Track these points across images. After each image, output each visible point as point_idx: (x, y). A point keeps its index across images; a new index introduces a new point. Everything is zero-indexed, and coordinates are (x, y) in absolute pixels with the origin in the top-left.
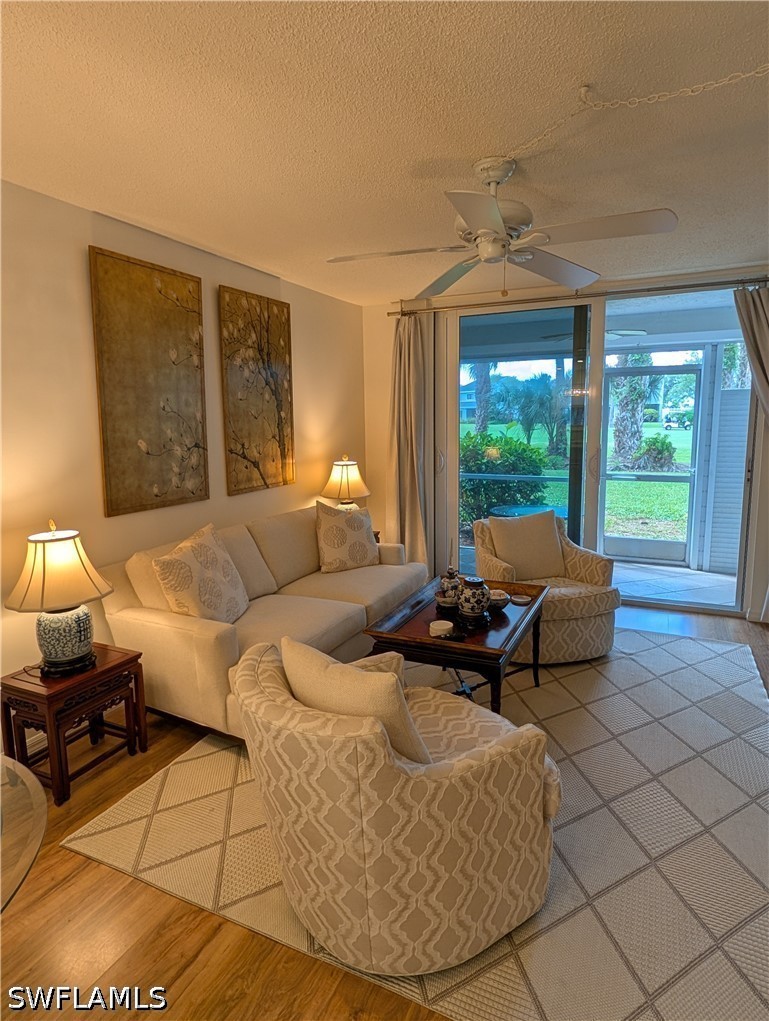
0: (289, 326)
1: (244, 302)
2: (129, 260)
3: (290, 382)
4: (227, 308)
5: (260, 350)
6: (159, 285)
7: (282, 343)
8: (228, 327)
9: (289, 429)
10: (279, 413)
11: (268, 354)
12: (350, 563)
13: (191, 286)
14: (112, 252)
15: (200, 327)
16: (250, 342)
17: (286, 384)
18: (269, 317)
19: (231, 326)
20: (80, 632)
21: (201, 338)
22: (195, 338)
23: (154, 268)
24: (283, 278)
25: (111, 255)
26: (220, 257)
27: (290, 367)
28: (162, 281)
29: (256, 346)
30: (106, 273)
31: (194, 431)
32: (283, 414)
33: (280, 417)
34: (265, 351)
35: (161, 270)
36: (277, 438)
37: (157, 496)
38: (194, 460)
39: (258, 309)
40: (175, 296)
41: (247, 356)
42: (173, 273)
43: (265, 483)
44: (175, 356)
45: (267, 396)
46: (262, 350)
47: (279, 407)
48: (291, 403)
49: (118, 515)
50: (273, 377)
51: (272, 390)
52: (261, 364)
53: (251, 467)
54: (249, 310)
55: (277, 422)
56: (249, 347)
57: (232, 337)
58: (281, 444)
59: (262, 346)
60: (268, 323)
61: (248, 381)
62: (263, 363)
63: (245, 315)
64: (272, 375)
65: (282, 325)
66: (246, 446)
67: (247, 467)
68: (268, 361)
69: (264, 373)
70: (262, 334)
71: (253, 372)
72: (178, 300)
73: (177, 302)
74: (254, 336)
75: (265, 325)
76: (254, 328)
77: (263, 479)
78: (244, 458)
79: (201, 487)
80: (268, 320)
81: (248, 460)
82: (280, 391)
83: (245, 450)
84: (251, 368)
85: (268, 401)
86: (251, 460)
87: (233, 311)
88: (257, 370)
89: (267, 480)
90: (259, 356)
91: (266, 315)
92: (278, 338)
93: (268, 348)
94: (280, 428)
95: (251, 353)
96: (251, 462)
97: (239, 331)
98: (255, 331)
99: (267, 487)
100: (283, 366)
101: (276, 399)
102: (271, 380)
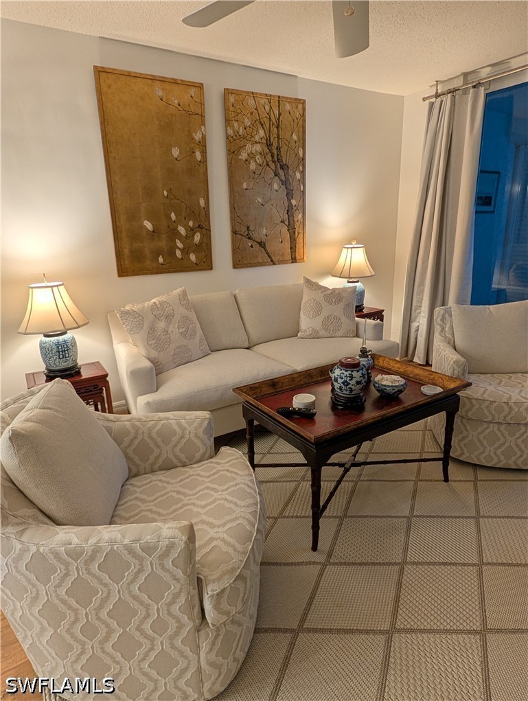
0: (304, 121)
1: (251, 102)
2: (129, 75)
3: (303, 173)
4: (232, 109)
5: (269, 145)
6: (160, 93)
7: (295, 137)
8: (233, 126)
9: (300, 216)
10: (289, 200)
11: (278, 149)
12: (322, 333)
13: (193, 91)
14: (114, 69)
15: (203, 127)
16: (257, 138)
17: (298, 175)
18: (280, 114)
19: (236, 124)
20: (59, 352)
21: (204, 138)
22: (198, 136)
23: (154, 79)
24: (299, 76)
25: (112, 72)
26: (227, 63)
27: (304, 159)
28: (164, 89)
29: (264, 141)
30: (109, 87)
31: (197, 215)
32: (294, 202)
33: (290, 205)
34: (275, 145)
35: (163, 80)
36: (287, 223)
37: (162, 264)
38: (197, 238)
39: (267, 108)
40: (176, 102)
41: (254, 152)
42: (175, 82)
43: (272, 261)
44: (178, 153)
45: (276, 186)
46: (271, 145)
47: (290, 195)
48: (304, 192)
49: (127, 276)
50: (283, 169)
51: (281, 181)
52: (269, 158)
53: (256, 246)
54: (256, 109)
55: (287, 209)
56: (256, 142)
57: (237, 134)
58: (290, 228)
59: (272, 141)
60: (279, 119)
61: (255, 173)
62: (272, 156)
63: (252, 113)
64: (282, 167)
65: (296, 120)
66: (251, 228)
67: (252, 246)
68: (278, 154)
69: (273, 166)
70: (271, 130)
71: (260, 165)
72: (179, 105)
73: (178, 107)
74: (262, 133)
75: (275, 122)
76: (262, 125)
77: (269, 257)
78: (249, 238)
79: (204, 260)
80: (279, 117)
81: (254, 241)
82: (291, 181)
83: (250, 232)
84: (258, 161)
85: (277, 191)
86: (257, 240)
87: (239, 111)
88: (265, 163)
89: (273, 258)
90: (268, 150)
91: (277, 113)
92: (290, 133)
93: (278, 143)
94: (289, 214)
95: (258, 147)
96: (257, 242)
97: (245, 129)
98: (263, 128)
99: (274, 264)
100: (296, 158)
101: (286, 188)
102: (281, 172)
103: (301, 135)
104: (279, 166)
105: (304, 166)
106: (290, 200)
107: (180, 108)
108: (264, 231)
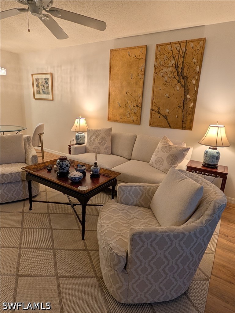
0: (203, 50)
1: (169, 47)
2: (120, 50)
3: (198, 81)
6: (129, 54)
7: (195, 60)
9: (192, 104)
11: (182, 68)
13: (142, 50)
15: (144, 64)
16: (170, 65)
17: (194, 82)
18: (186, 50)
19: (159, 60)
21: (144, 68)
22: (141, 68)
23: (128, 49)
24: (205, 25)
27: (199, 72)
28: (130, 52)
29: (174, 65)
31: (136, 101)
32: (188, 96)
33: (186, 98)
34: (180, 67)
35: (131, 48)
36: (182, 108)
37: (121, 119)
38: (135, 111)
39: (178, 48)
40: (135, 55)
41: (167, 72)
42: (135, 48)
43: (170, 126)
45: (178, 88)
46: (178, 67)
47: (186, 92)
50: (184, 79)
51: (182, 85)
52: (176, 74)
53: (162, 118)
54: (172, 50)
55: (183, 100)
56: (169, 67)
57: (159, 64)
58: (184, 110)
59: (178, 65)
60: (185, 53)
61: (166, 82)
62: (178, 73)
63: (169, 53)
64: (183, 78)
65: (197, 51)
66: (161, 109)
67: (160, 117)
68: (181, 71)
69: (177, 78)
70: (179, 59)
71: (170, 78)
72: (136, 57)
73: (135, 57)
74: (173, 62)
75: (182, 55)
76: (174, 58)
77: (169, 124)
78: (159, 113)
79: (137, 120)
80: (185, 51)
81: (161, 115)
82: (188, 86)
83: (160, 110)
84: (169, 76)
85: (178, 91)
86: (163, 114)
87: (162, 53)
88: (173, 76)
89: (171, 125)
90: (176, 70)
91: (184, 49)
92: (192, 59)
93: (183, 65)
94: (185, 103)
95: (170, 69)
96: (162, 115)
97: (164, 61)
98: (174, 59)
99: (170, 128)
100: (194, 72)
101: (184, 89)
102: (182, 80)
103: (199, 58)
104: (181, 77)
105: (199, 77)
106: (186, 96)
107: (136, 58)
108: (168, 111)
